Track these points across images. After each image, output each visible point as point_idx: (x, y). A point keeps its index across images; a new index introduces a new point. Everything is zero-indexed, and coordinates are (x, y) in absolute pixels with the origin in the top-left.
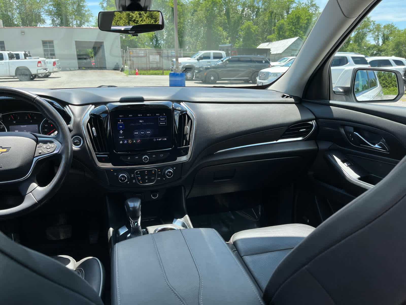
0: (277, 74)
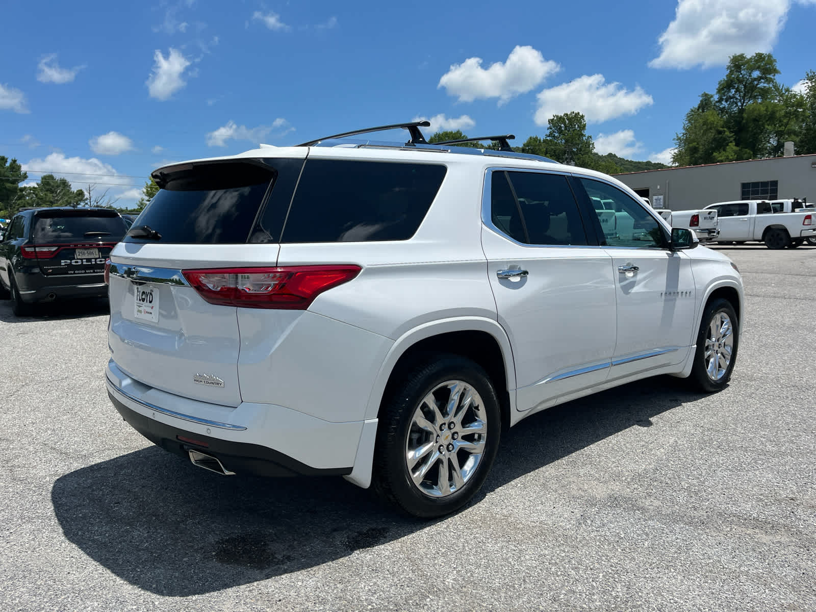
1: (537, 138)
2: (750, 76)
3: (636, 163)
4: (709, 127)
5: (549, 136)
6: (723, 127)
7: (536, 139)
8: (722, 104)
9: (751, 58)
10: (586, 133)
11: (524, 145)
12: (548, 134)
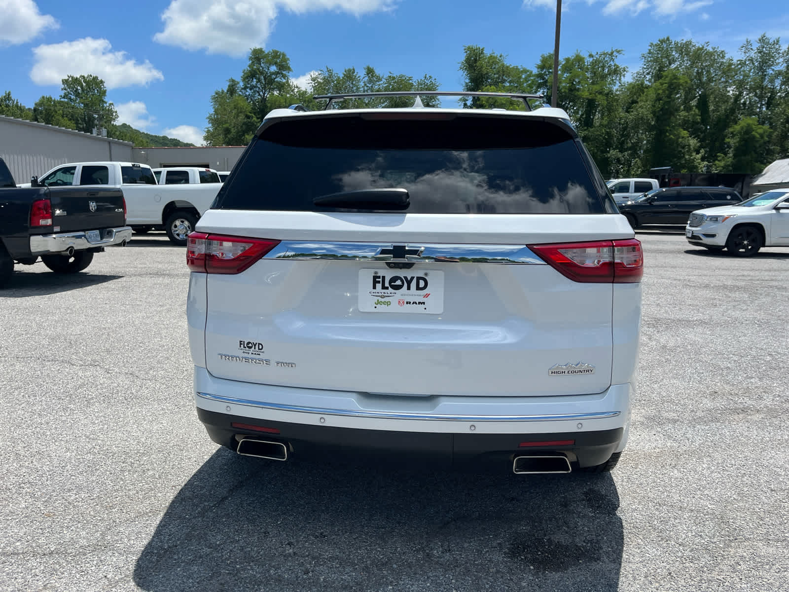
0: (717, 218)
1: (51, 98)
2: (268, 69)
3: (152, 136)
4: (239, 110)
5: (64, 98)
6: (250, 113)
7: (49, 99)
8: (247, 91)
9: (268, 54)
10: (108, 100)
11: (36, 104)
12: (63, 95)
